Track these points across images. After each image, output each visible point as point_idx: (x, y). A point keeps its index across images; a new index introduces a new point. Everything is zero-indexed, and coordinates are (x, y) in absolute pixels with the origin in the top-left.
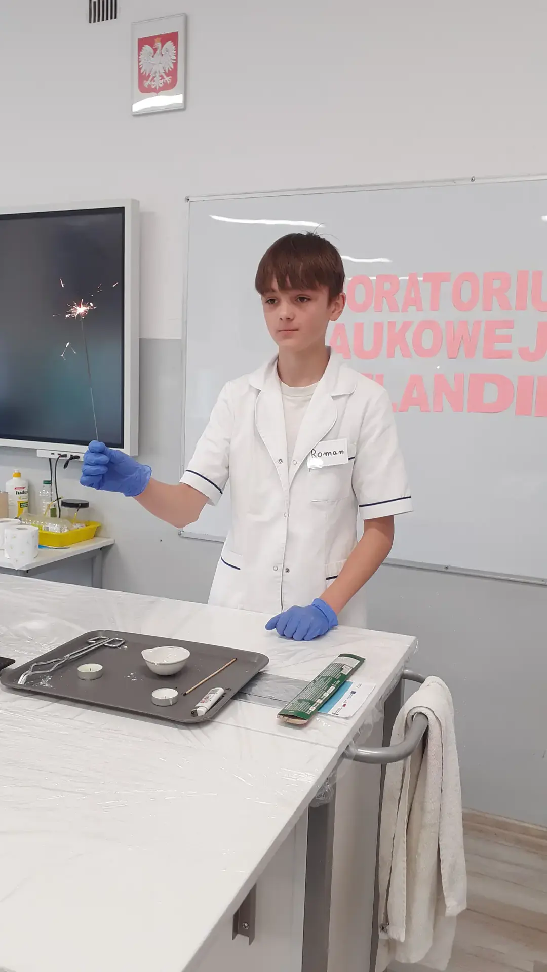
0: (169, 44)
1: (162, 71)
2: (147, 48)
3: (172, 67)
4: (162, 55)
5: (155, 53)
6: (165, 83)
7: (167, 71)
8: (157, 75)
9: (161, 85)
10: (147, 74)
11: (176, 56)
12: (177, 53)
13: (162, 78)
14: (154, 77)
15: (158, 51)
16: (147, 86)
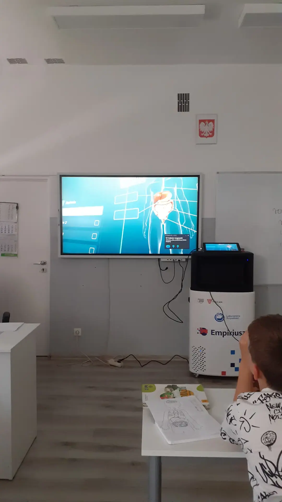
0: (211, 123)
1: (208, 132)
2: (202, 123)
3: (212, 130)
4: (208, 126)
5: (205, 125)
6: (210, 135)
7: (210, 131)
8: (206, 132)
9: (208, 135)
10: (203, 131)
11: (214, 127)
12: (214, 125)
13: (208, 133)
14: (205, 133)
15: (207, 124)
16: (202, 135)
